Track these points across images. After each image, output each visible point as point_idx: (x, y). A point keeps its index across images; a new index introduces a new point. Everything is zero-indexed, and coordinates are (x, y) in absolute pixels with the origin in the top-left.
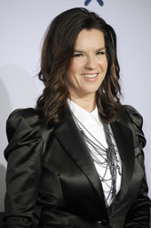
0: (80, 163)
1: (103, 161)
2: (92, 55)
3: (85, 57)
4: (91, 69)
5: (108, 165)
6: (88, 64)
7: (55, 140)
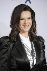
0: (22, 54)
1: (30, 54)
2: (26, 19)
3: (24, 20)
4: (26, 24)
5: (32, 55)
6: (25, 22)
7: (15, 47)
